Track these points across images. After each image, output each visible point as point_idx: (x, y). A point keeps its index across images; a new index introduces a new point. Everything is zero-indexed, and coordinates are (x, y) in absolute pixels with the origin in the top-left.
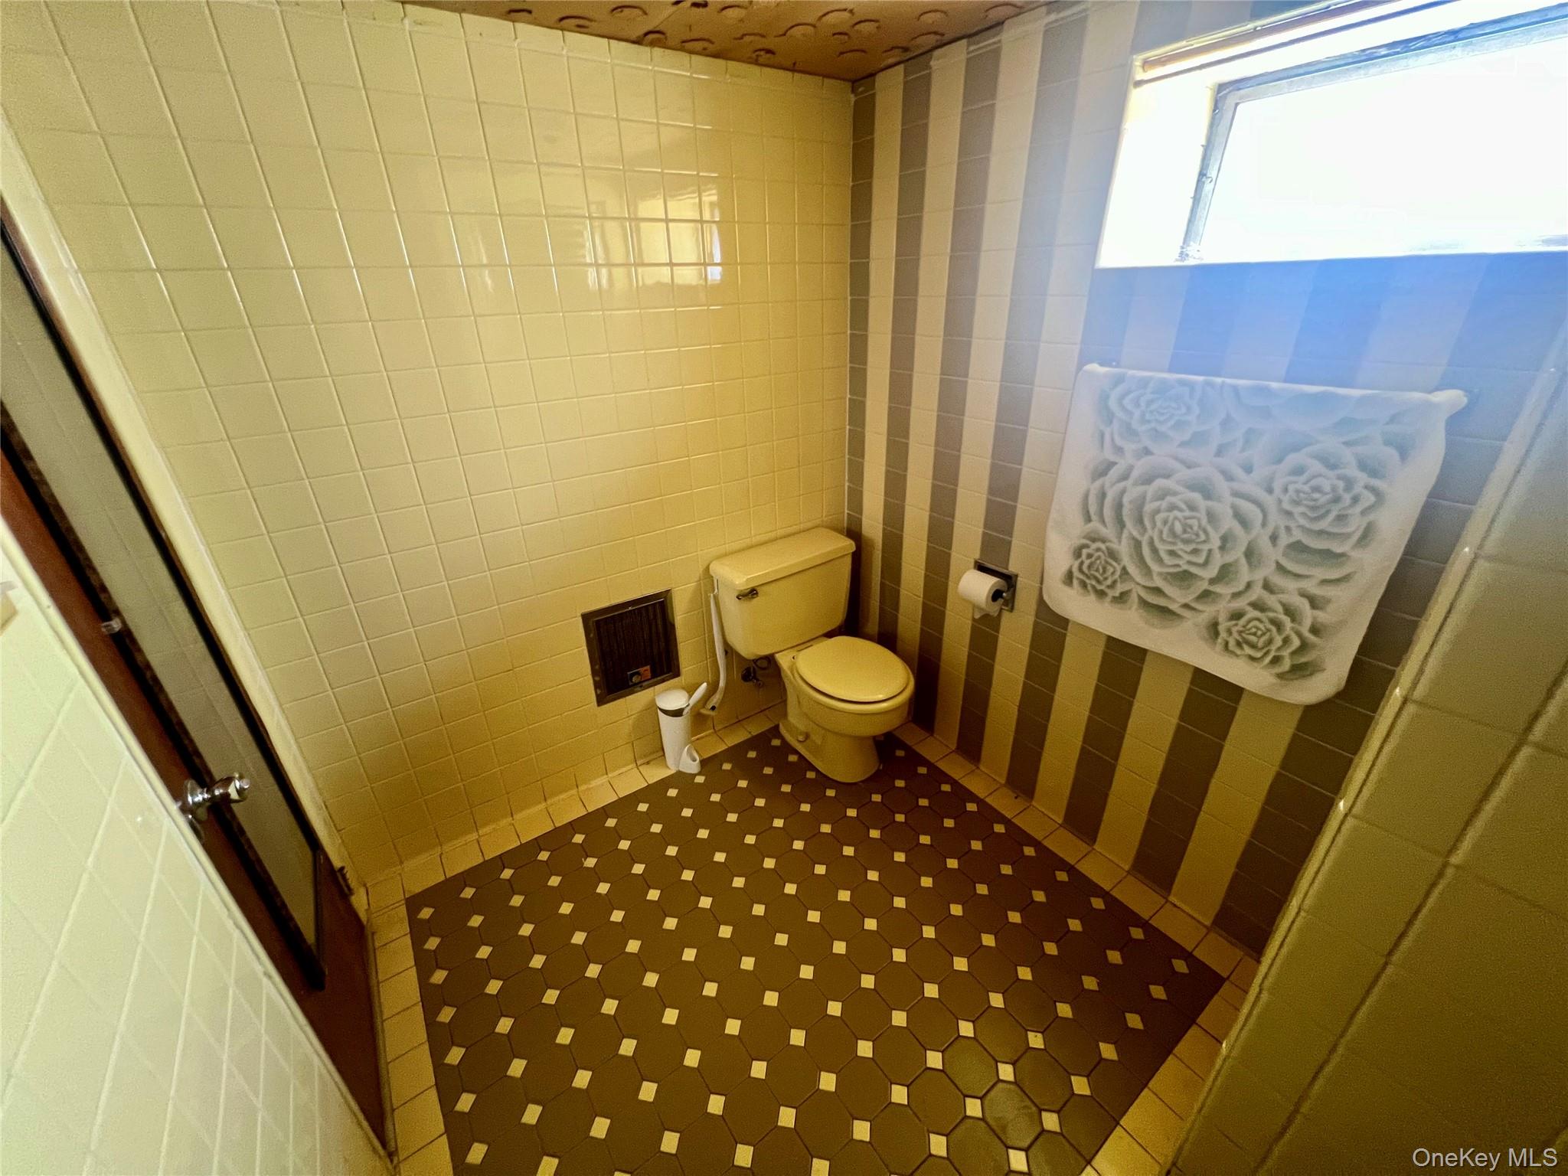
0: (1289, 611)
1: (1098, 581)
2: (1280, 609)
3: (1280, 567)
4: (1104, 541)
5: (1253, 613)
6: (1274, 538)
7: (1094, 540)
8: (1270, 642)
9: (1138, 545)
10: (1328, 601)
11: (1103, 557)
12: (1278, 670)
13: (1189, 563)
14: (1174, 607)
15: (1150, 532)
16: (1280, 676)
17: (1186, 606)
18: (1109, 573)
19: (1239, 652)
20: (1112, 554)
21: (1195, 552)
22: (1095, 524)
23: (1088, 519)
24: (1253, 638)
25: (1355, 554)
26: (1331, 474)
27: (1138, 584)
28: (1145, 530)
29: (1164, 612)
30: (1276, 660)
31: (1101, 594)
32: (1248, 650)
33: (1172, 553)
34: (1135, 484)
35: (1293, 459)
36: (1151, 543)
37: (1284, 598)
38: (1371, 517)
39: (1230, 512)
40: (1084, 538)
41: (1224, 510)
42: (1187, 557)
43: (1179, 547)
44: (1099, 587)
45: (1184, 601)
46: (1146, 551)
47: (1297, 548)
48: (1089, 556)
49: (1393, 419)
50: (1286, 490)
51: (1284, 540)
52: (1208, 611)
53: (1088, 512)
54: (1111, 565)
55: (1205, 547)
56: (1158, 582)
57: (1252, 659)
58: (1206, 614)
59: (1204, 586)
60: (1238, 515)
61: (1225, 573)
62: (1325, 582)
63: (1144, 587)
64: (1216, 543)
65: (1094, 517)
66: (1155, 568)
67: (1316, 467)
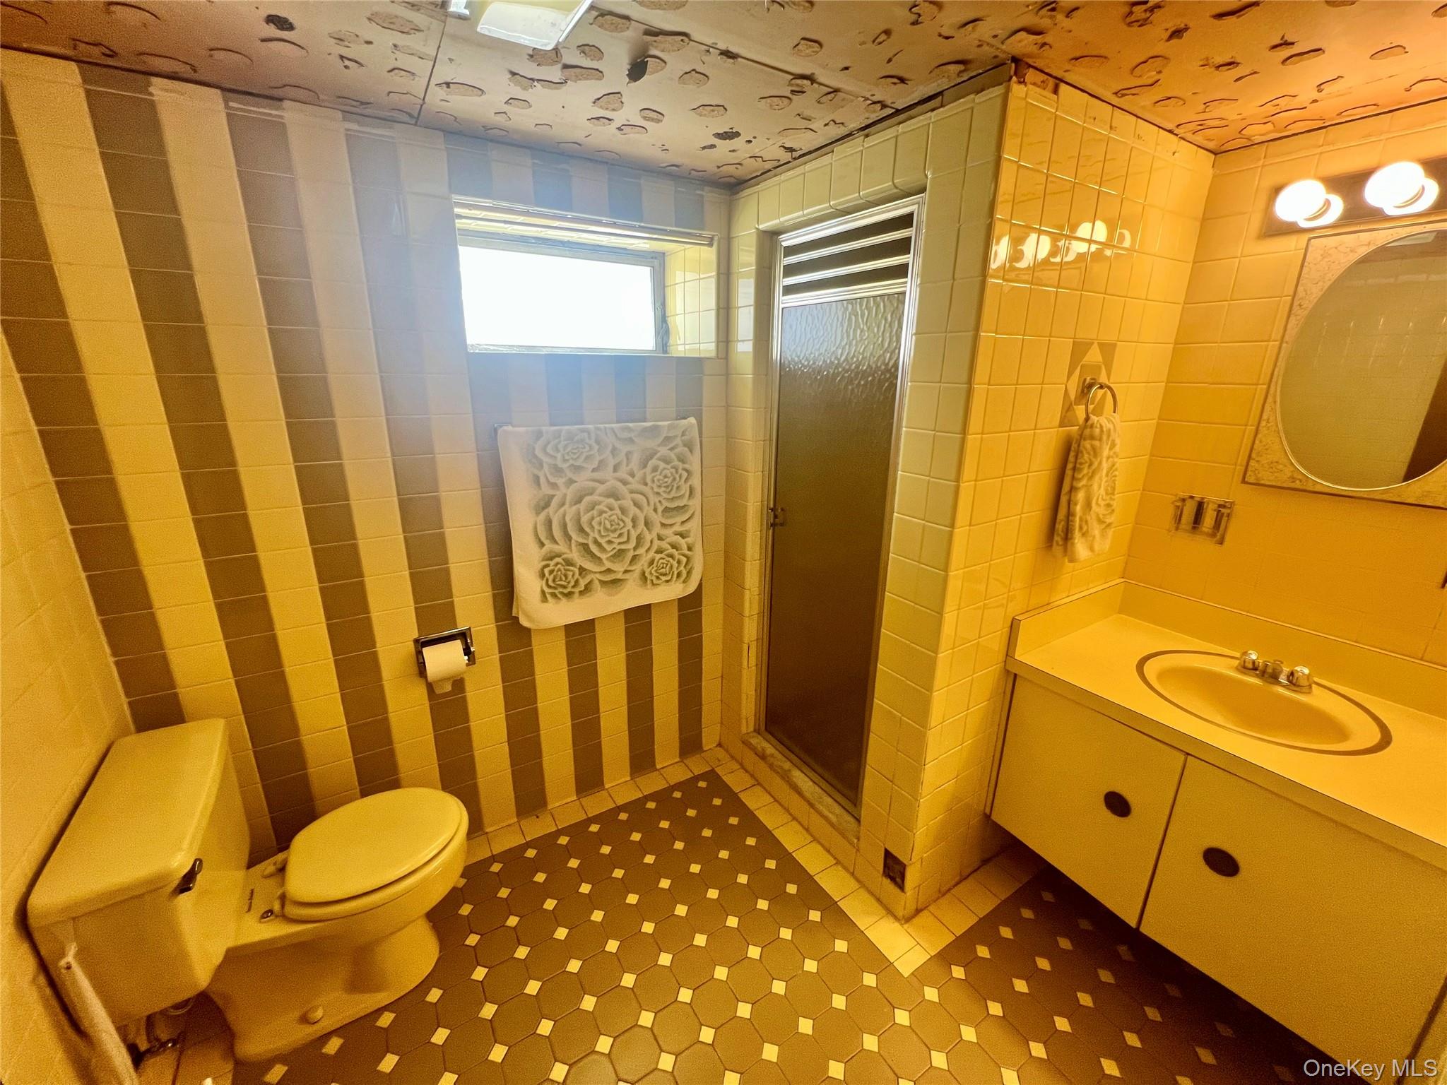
0: (674, 546)
1: (565, 587)
2: (669, 547)
3: (663, 525)
4: (559, 556)
5: (658, 556)
6: (655, 510)
7: (551, 559)
8: (671, 567)
9: (585, 547)
10: (688, 531)
11: (562, 568)
12: (682, 579)
13: (620, 543)
14: (619, 576)
15: (592, 534)
16: (684, 582)
17: (626, 572)
18: (570, 577)
19: (658, 582)
20: (569, 563)
21: (620, 535)
22: (549, 546)
23: (542, 545)
24: (663, 570)
25: (690, 503)
26: (669, 467)
27: (596, 573)
28: (587, 534)
29: (615, 582)
30: (679, 575)
31: (569, 595)
32: (664, 578)
33: (610, 542)
34: (571, 506)
35: (651, 463)
36: (596, 542)
37: (668, 540)
38: (690, 483)
39: (632, 503)
40: (543, 560)
41: (627, 503)
42: (618, 541)
43: (612, 536)
44: (566, 591)
45: (623, 570)
46: (594, 548)
47: (666, 510)
48: (551, 572)
49: (683, 434)
50: (653, 481)
51: (660, 509)
52: (637, 568)
53: (540, 540)
54: (569, 570)
55: (625, 530)
56: (608, 565)
57: (667, 581)
58: (637, 571)
59: (631, 553)
60: (636, 504)
61: (639, 539)
62: (683, 522)
63: (600, 572)
64: (630, 524)
65: (546, 542)
66: (604, 556)
67: (662, 465)
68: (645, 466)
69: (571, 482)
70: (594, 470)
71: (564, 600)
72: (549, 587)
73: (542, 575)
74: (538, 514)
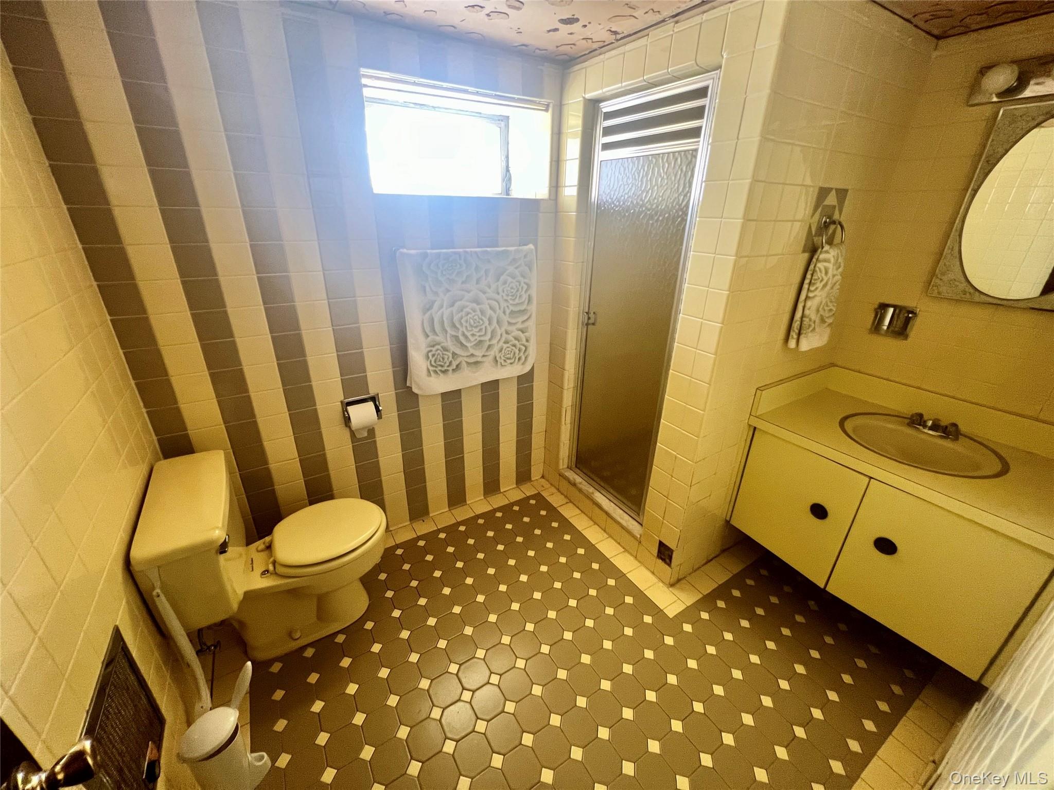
0: (516, 339)
1: (442, 366)
2: (513, 339)
3: (509, 323)
4: (439, 344)
5: (505, 346)
6: (504, 312)
7: (433, 346)
8: (514, 353)
9: (457, 338)
10: (527, 328)
11: (441, 353)
12: (522, 361)
13: (480, 336)
14: (479, 359)
15: (461, 329)
16: (523, 364)
17: (484, 356)
18: (446, 359)
19: (506, 364)
20: (445, 349)
21: (481, 330)
22: (432, 337)
23: (427, 336)
24: (508, 356)
25: (529, 308)
26: (514, 281)
27: (464, 356)
28: (458, 329)
29: (476, 363)
30: (519, 359)
31: (445, 372)
32: (509, 361)
33: (473, 335)
34: (446, 309)
35: (502, 278)
36: (464, 334)
37: (513, 334)
38: (529, 292)
39: (488, 307)
40: (428, 347)
41: (486, 307)
42: (478, 334)
43: (475, 330)
44: (443, 369)
45: (481, 355)
46: (462, 339)
47: (512, 312)
48: (433, 355)
49: (525, 256)
50: (503, 291)
51: (508, 312)
52: (492, 353)
53: (426, 332)
54: (445, 354)
55: (483, 327)
56: (472, 351)
57: (511, 363)
58: (491, 356)
59: (488, 343)
60: (491, 308)
61: (493, 333)
62: (523, 322)
63: (467, 356)
64: (487, 323)
65: (429, 334)
66: (468, 345)
67: (510, 280)
68: (498, 280)
69: (448, 291)
70: (463, 283)
71: (442, 375)
72: (432, 365)
73: (428, 357)
74: (424, 313)
